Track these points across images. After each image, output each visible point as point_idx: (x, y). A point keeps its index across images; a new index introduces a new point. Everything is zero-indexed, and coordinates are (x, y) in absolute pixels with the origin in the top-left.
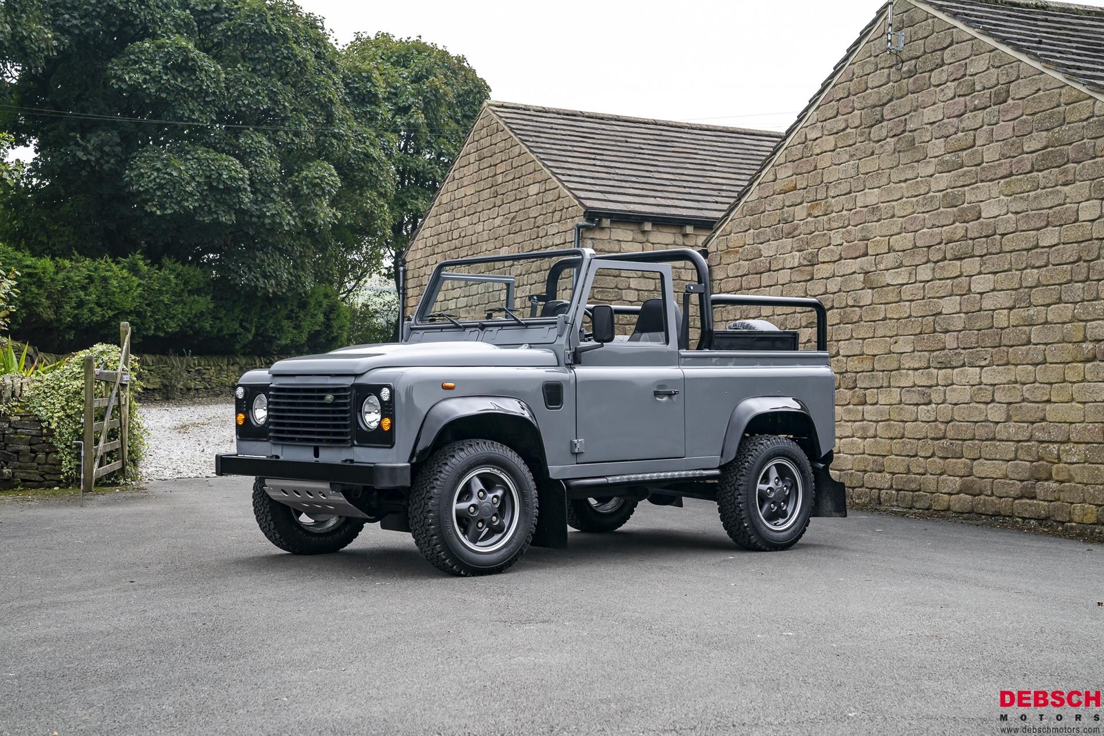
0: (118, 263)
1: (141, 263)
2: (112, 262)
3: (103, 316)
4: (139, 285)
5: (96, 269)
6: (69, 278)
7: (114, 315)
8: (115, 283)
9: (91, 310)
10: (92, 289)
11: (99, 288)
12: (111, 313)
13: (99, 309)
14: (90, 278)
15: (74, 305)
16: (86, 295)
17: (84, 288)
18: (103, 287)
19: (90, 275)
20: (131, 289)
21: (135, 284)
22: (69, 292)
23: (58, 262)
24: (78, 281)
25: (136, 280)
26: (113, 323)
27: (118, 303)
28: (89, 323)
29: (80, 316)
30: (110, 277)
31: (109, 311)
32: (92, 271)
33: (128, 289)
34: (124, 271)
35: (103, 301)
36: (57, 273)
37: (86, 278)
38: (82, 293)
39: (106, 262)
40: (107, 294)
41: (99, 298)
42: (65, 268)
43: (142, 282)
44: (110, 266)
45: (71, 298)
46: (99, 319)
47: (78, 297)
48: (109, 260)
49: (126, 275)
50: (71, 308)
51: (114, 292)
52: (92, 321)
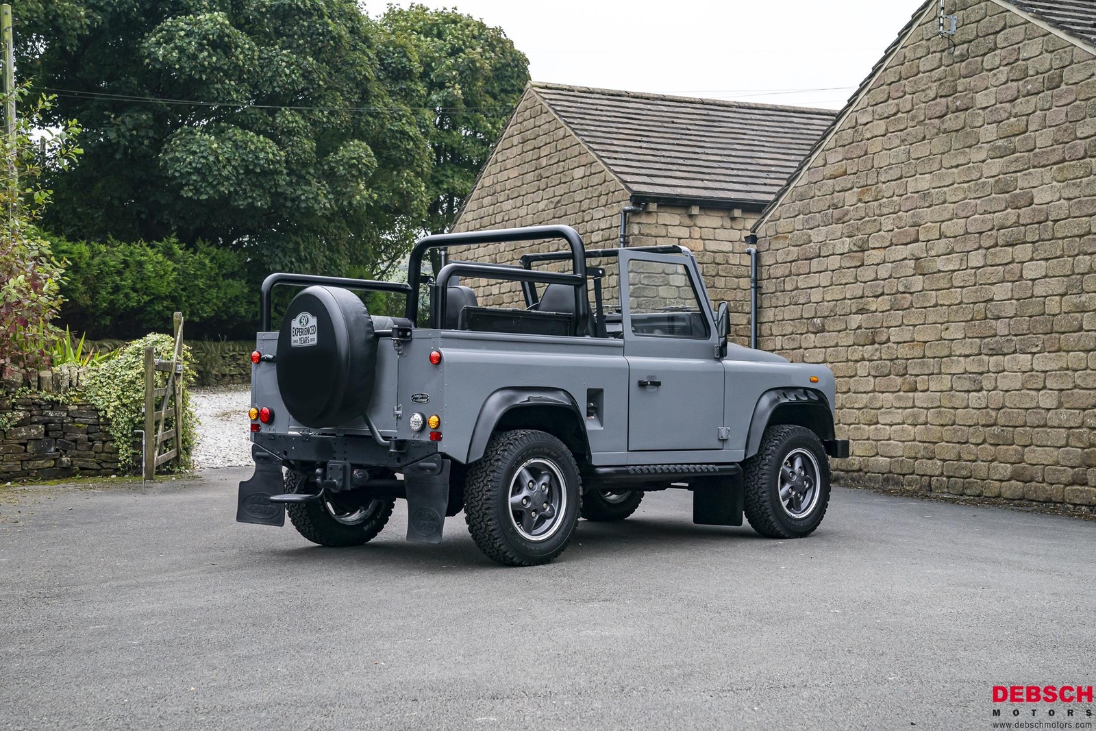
0: (153, 247)
1: (176, 246)
2: (147, 246)
3: (139, 301)
4: (174, 270)
5: (132, 253)
6: (105, 263)
7: (150, 300)
8: (150, 267)
9: (127, 295)
10: (127, 274)
11: (134, 273)
12: (146, 298)
13: (135, 294)
14: (125, 262)
15: (111, 290)
16: (121, 280)
17: (119, 273)
18: (138, 272)
19: (124, 259)
20: (166, 273)
21: (170, 269)
22: (104, 277)
23: (93, 247)
24: (113, 266)
25: (171, 265)
26: (149, 309)
27: (153, 288)
28: (125, 309)
29: (116, 301)
30: (145, 262)
31: (145, 297)
32: (127, 256)
33: (162, 273)
34: (160, 255)
35: (139, 286)
36: (92, 258)
37: (122, 263)
38: (117, 278)
39: (141, 246)
40: (142, 279)
41: (135, 283)
42: (100, 253)
43: (177, 266)
44: (145, 250)
45: (107, 283)
46: (135, 304)
47: (113, 282)
48: (144, 244)
49: (161, 259)
50: (107, 293)
51: (150, 277)
52: (128, 306)
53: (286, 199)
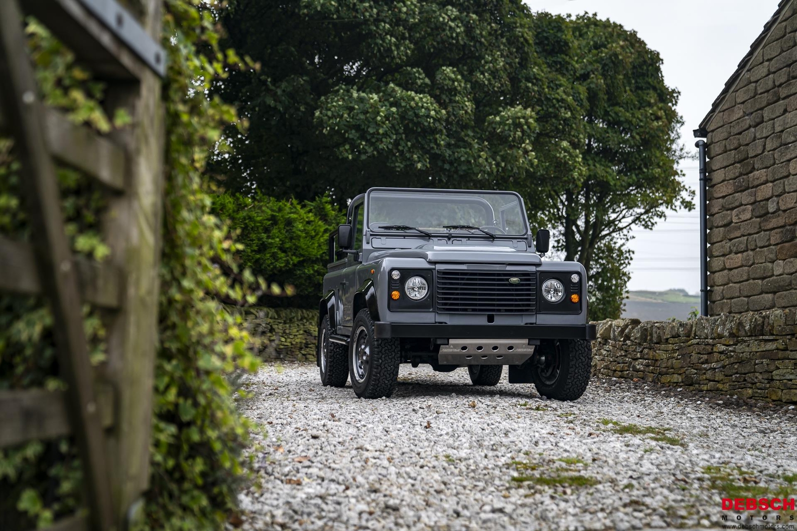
0: (304, 206)
1: (329, 207)
2: (298, 204)
3: (287, 262)
4: (326, 231)
5: (280, 210)
6: (250, 218)
7: (299, 262)
8: (300, 226)
9: (274, 256)
10: (275, 231)
11: (284, 232)
12: (296, 260)
13: (283, 255)
14: (273, 219)
15: (256, 248)
16: (268, 237)
17: (267, 230)
18: (287, 231)
19: (273, 216)
20: (317, 234)
21: (322, 230)
22: (250, 233)
23: (238, 199)
24: (260, 222)
25: (322, 226)
26: (298, 272)
27: (303, 249)
28: (272, 270)
29: (261, 261)
30: (295, 220)
31: (294, 258)
32: (276, 212)
33: (313, 234)
34: (311, 214)
35: (287, 245)
36: (237, 211)
37: (268, 220)
38: (264, 236)
39: (292, 204)
40: (291, 239)
41: (283, 242)
42: (246, 206)
43: (329, 228)
44: (295, 208)
45: (252, 240)
46: (282, 265)
47: (259, 239)
48: (295, 202)
49: (312, 219)
50: (252, 251)
51: (300, 236)
52: (275, 267)
53: (444, 161)
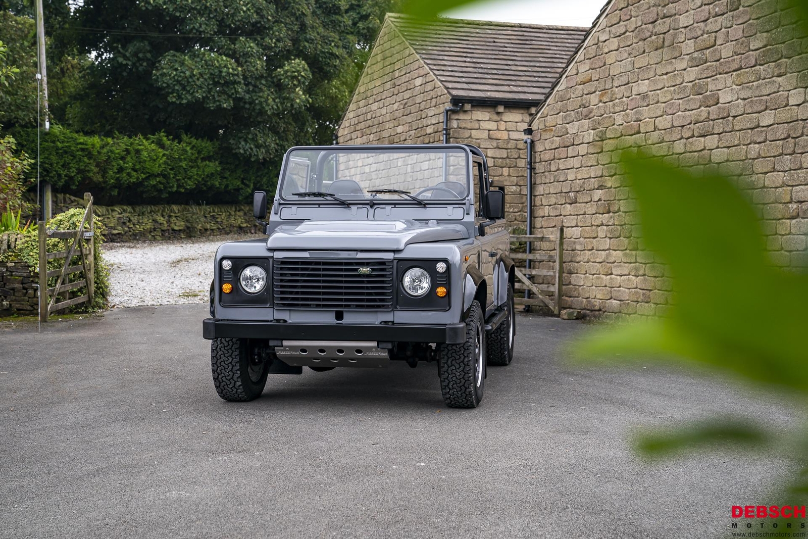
0: (147, 139)
1: (165, 139)
2: (144, 138)
3: (138, 178)
4: (164, 155)
5: (132, 144)
6: (112, 152)
7: (146, 177)
8: (146, 154)
9: (129, 174)
10: (128, 159)
11: (134, 158)
12: (143, 176)
13: (135, 173)
14: (127, 150)
15: (116, 171)
16: (124, 163)
17: (123, 158)
18: (137, 157)
19: (126, 148)
20: (158, 158)
21: (161, 155)
22: (112, 161)
23: (103, 140)
24: (118, 153)
25: (161, 152)
26: (146, 183)
27: (148, 169)
28: (128, 184)
29: (120, 178)
30: (142, 150)
31: (142, 175)
32: (129, 146)
33: (155, 157)
34: (153, 145)
35: (137, 167)
36: (102, 148)
37: (124, 151)
38: (121, 162)
39: (139, 139)
40: (140, 162)
41: (134, 165)
42: (109, 144)
43: (165, 152)
44: (142, 141)
45: (113, 166)
46: (135, 180)
47: (118, 165)
48: (142, 137)
49: (154, 148)
50: (114, 173)
51: (146, 160)
52: (130, 182)
53: (245, 103)
